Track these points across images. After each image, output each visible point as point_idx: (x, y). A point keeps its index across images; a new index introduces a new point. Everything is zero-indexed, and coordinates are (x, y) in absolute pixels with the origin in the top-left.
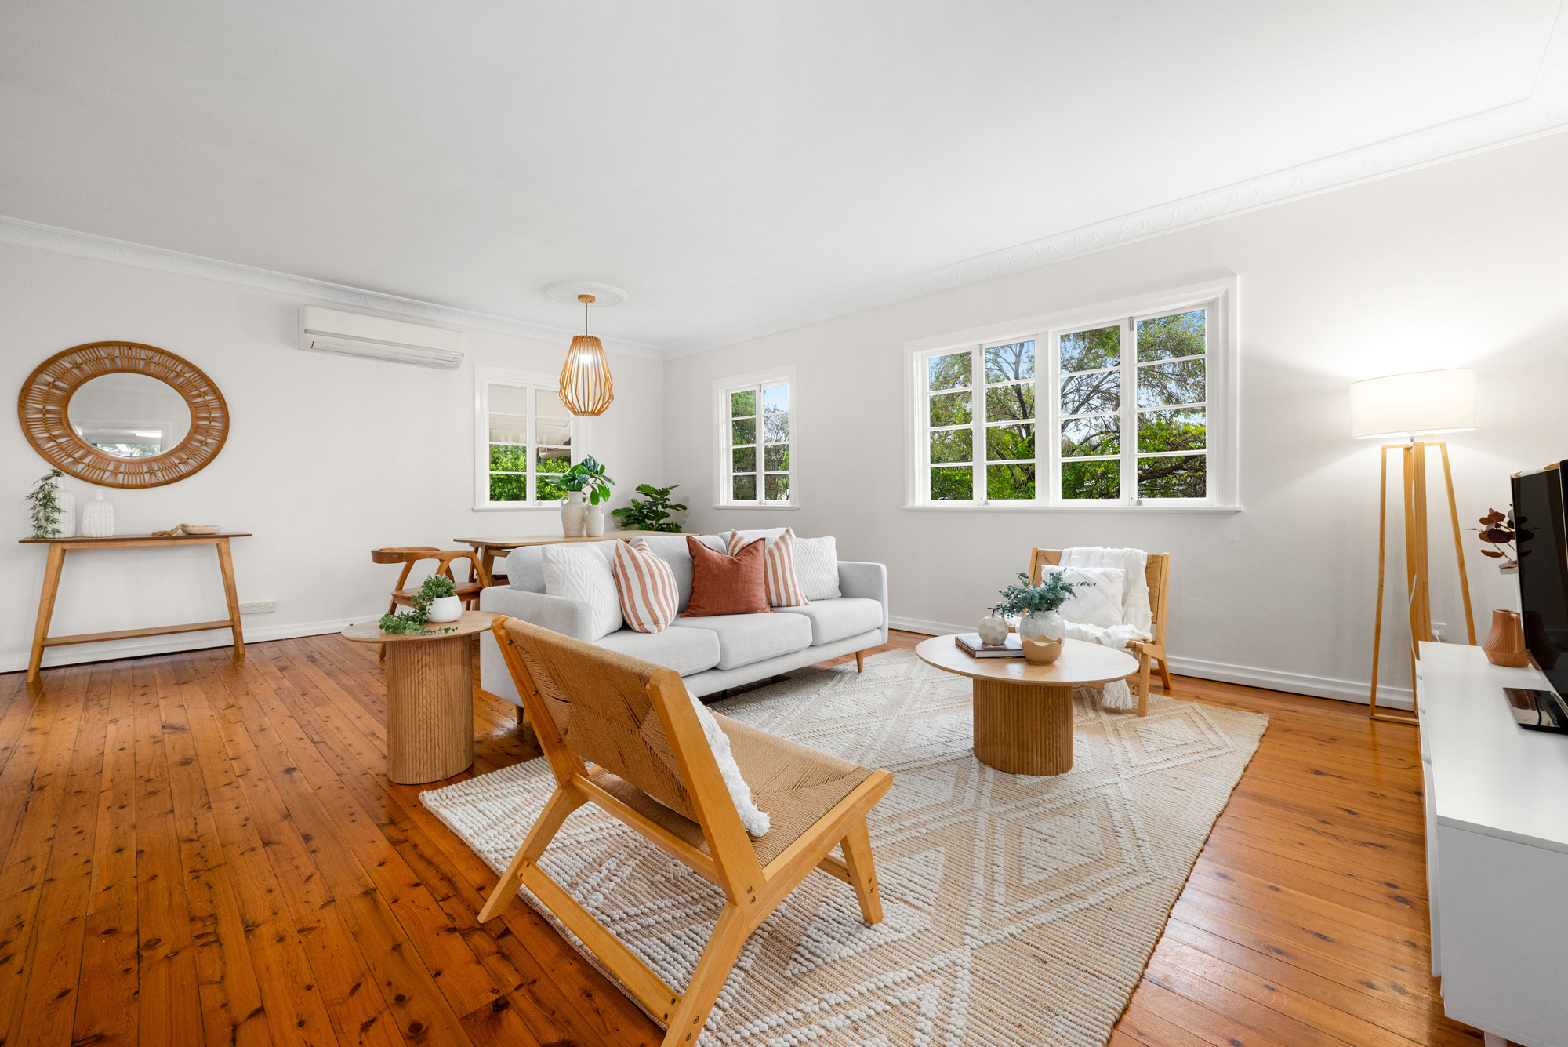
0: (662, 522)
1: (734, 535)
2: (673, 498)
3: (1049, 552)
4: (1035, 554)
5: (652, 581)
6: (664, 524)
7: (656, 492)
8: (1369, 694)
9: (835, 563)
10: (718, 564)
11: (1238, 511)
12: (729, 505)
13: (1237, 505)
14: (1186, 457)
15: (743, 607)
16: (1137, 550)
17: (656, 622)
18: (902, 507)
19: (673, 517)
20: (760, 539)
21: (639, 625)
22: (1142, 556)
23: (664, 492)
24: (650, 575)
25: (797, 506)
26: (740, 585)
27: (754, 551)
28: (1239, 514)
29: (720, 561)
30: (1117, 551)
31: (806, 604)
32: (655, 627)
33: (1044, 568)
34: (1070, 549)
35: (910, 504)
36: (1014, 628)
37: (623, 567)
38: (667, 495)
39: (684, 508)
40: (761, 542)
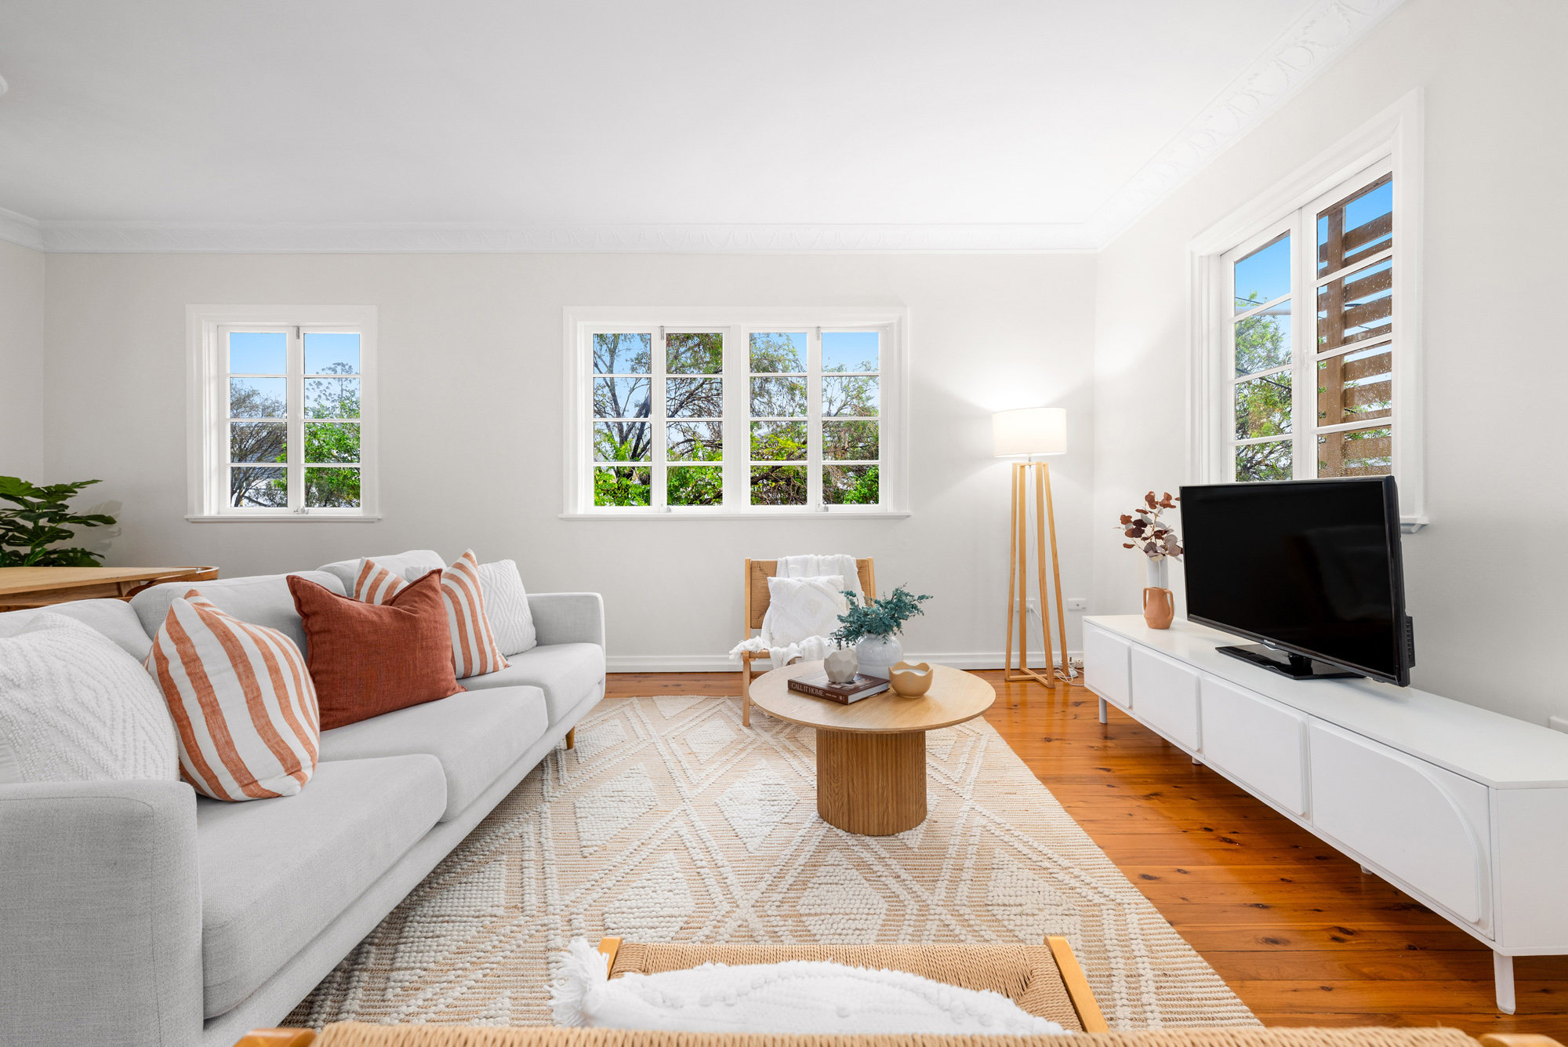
0: (49, 547)
1: (368, 567)
2: (75, 505)
3: (763, 562)
4: (749, 566)
5: (274, 681)
6: (54, 552)
7: (37, 492)
8: (1004, 660)
9: (522, 597)
10: (373, 623)
11: (908, 516)
12: (222, 515)
13: (908, 511)
14: (773, 467)
15: (424, 693)
16: (847, 556)
17: (293, 768)
18: (560, 516)
19: (82, 538)
20: (433, 572)
21: (244, 786)
22: (853, 560)
23: (58, 493)
24: (270, 669)
25: (377, 515)
26: (419, 654)
27: (430, 594)
28: (908, 519)
29: (375, 618)
30: (829, 557)
31: (506, 666)
32: (292, 780)
33: (771, 581)
34: (784, 558)
35: (570, 512)
36: (768, 653)
37: (191, 662)
38: (65, 498)
39: (109, 521)
40: (436, 576)
